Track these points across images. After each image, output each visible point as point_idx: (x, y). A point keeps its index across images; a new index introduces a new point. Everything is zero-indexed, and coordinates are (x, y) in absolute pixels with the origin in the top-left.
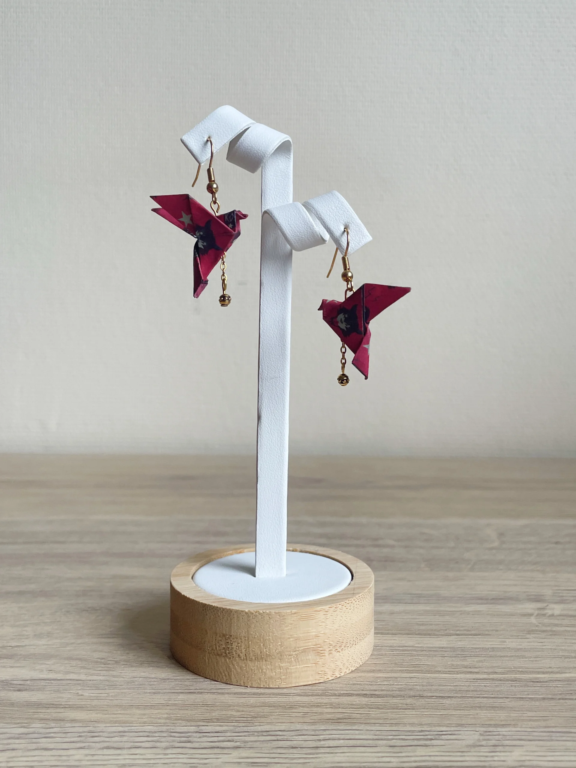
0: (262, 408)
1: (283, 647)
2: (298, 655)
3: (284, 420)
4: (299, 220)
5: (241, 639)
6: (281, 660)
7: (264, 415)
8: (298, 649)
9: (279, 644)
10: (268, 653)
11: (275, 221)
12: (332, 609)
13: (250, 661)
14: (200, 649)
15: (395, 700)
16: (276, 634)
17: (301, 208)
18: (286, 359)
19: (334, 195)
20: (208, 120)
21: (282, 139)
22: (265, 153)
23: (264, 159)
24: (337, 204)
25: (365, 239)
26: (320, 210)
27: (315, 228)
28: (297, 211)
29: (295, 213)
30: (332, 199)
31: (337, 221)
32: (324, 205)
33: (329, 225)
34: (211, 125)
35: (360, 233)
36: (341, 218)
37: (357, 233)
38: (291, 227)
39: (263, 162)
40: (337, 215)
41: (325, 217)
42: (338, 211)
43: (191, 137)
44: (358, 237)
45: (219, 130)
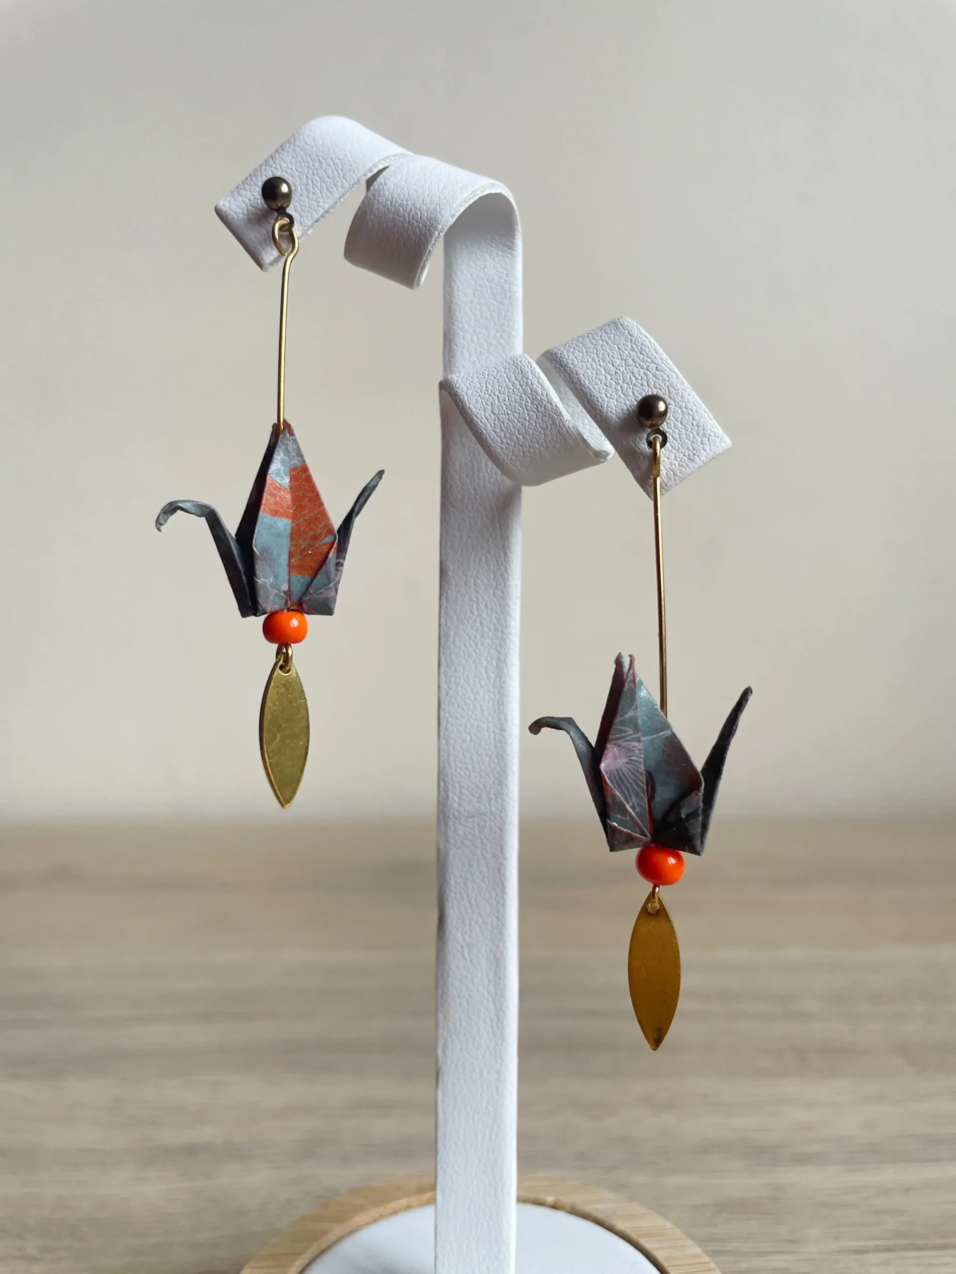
0: (448, 891)
17: (528, 367)
18: (506, 765)
19: (621, 327)
20: (283, 155)
21: (478, 189)
22: (431, 228)
23: (430, 242)
24: (629, 350)
25: (709, 447)
26: (581, 371)
27: (565, 419)
28: (516, 376)
29: (512, 381)
30: (614, 336)
31: (628, 397)
32: (592, 355)
33: (605, 408)
34: (290, 166)
35: (696, 430)
36: (638, 388)
37: (686, 430)
38: (500, 419)
39: (428, 250)
40: (628, 380)
41: (594, 388)
42: (629, 369)
43: (241, 201)
44: (690, 440)
45: (310, 176)
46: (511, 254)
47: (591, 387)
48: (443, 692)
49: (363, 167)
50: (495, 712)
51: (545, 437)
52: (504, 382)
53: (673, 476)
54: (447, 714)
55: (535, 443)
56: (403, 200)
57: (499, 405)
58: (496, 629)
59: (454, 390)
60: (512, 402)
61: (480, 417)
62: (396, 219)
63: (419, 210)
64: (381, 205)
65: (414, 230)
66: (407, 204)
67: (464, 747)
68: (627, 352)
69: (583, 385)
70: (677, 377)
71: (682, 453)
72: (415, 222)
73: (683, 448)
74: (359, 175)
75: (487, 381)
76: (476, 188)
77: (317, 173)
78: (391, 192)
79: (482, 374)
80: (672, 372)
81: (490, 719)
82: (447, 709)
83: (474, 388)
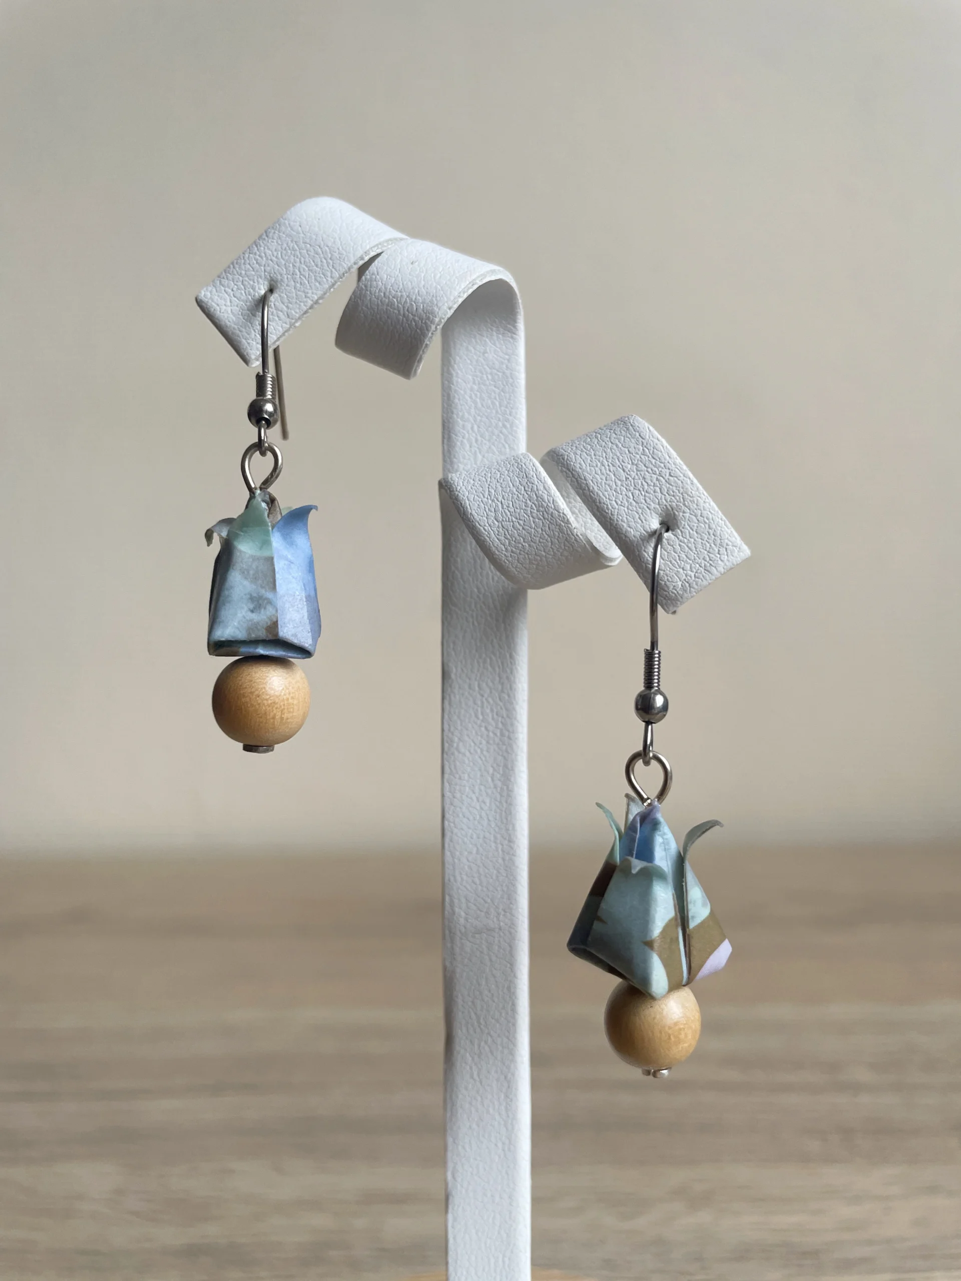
4: (526, 503)
17: (533, 471)
18: (515, 879)
19: (631, 427)
20: (268, 242)
21: (478, 277)
22: (427, 321)
23: (427, 336)
24: (640, 453)
25: (726, 557)
26: (589, 476)
27: (574, 527)
28: (521, 480)
29: (516, 486)
30: (624, 439)
31: (640, 504)
32: (601, 459)
33: (616, 517)
34: (275, 254)
35: (713, 539)
36: (651, 496)
37: (701, 539)
38: (504, 526)
39: (425, 343)
40: (639, 487)
41: (603, 494)
42: (641, 474)
43: (223, 292)
44: (706, 550)
45: (298, 265)
46: (512, 338)
47: (600, 492)
48: (447, 801)
49: (354, 255)
50: (502, 822)
51: (551, 545)
52: (507, 487)
53: (689, 588)
54: (452, 825)
55: (541, 551)
56: (397, 291)
57: (503, 511)
58: (502, 735)
59: (455, 494)
60: (517, 508)
61: (482, 524)
62: (390, 311)
63: (415, 303)
64: (374, 296)
65: (409, 323)
66: (401, 296)
67: (470, 859)
68: (638, 456)
69: (592, 492)
70: (692, 484)
71: (698, 563)
72: (410, 315)
73: (699, 559)
74: (349, 265)
75: (489, 485)
76: (474, 277)
77: (304, 262)
78: (384, 283)
79: (484, 476)
80: (686, 477)
81: (497, 829)
82: (451, 820)
83: (476, 492)
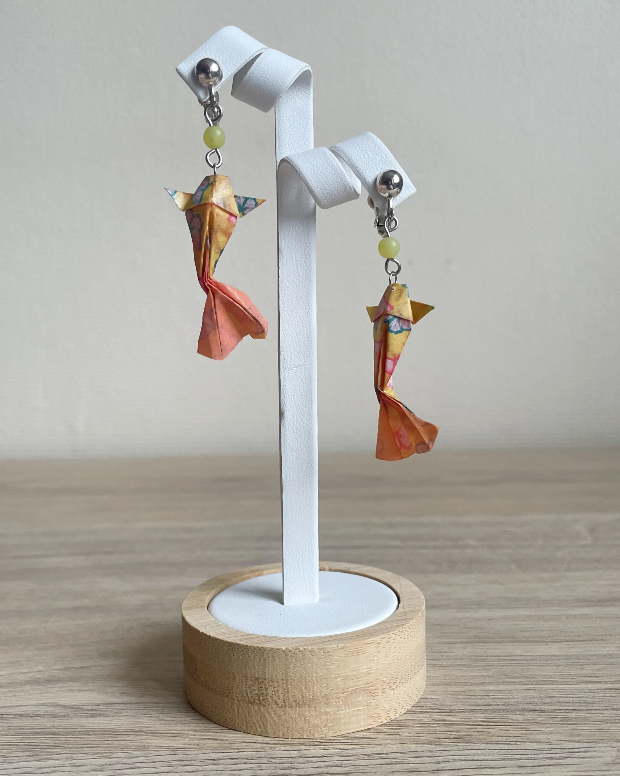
0: (285, 403)
1: (329, 690)
2: (347, 698)
3: (311, 416)
4: (327, 167)
5: (278, 683)
6: (327, 704)
7: (288, 412)
8: (346, 690)
9: (324, 685)
10: (311, 697)
11: (296, 171)
12: (384, 640)
13: (290, 709)
14: (227, 696)
15: (514, 716)
16: (321, 674)
17: (329, 154)
19: (369, 137)
24: (373, 148)
27: (347, 178)
30: (366, 142)
31: (374, 169)
36: (379, 165)
43: (188, 68)
47: (357, 164)
67: (292, 335)
69: (354, 163)
70: (394, 161)
80: (391, 158)
